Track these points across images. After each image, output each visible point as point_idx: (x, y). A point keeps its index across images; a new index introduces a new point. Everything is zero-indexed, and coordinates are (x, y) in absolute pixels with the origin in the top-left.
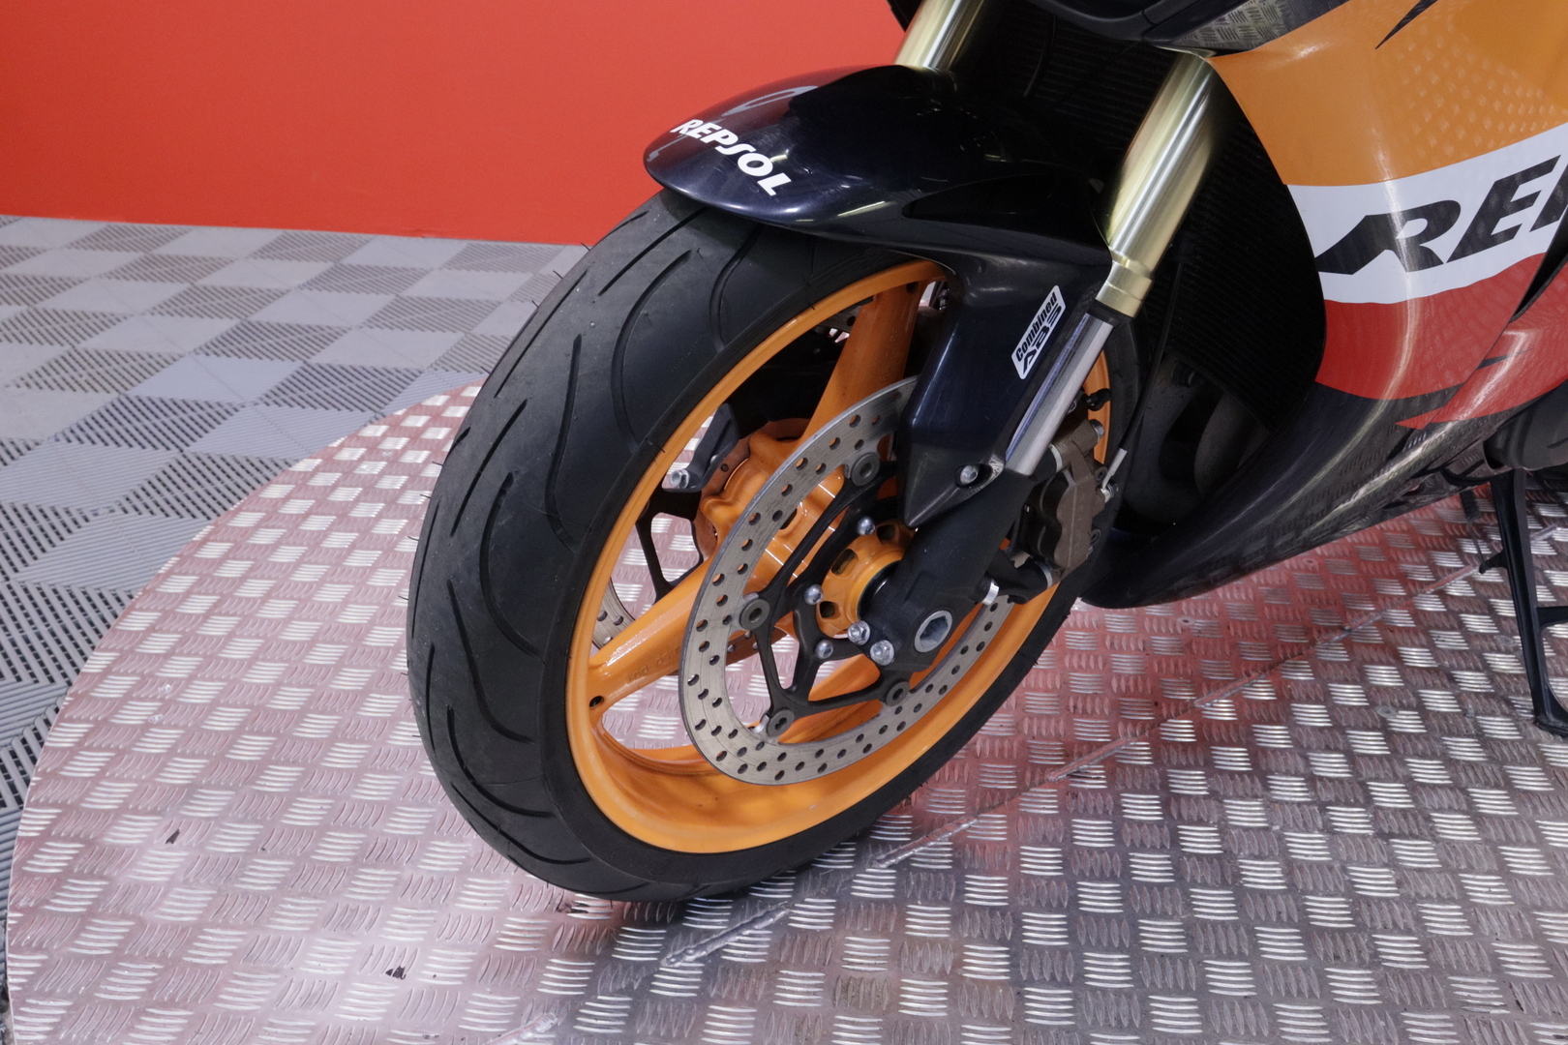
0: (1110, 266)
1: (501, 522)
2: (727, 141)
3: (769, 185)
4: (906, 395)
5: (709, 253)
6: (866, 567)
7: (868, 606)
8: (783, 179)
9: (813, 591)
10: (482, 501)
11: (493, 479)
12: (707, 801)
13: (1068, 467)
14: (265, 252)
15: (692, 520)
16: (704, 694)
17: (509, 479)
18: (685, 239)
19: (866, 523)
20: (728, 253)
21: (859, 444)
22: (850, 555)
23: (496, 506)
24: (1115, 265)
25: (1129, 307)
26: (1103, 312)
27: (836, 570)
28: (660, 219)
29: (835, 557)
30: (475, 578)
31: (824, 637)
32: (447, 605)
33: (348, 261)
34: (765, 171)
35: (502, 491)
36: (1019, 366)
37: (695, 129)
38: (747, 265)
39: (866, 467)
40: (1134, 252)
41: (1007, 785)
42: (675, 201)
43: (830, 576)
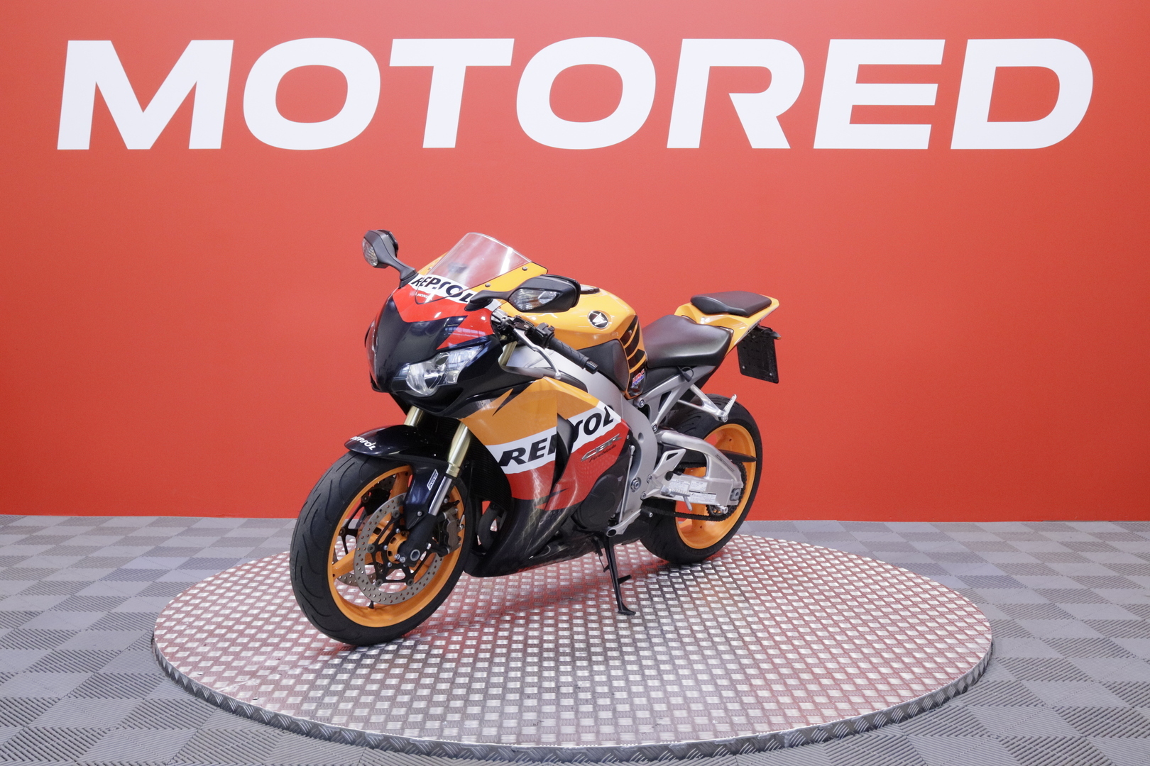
0: (448, 466)
1: (315, 519)
2: (362, 440)
3: (371, 448)
4: (405, 496)
5: (359, 462)
6: (399, 541)
7: (399, 551)
8: (374, 447)
9: (386, 547)
10: (311, 515)
11: (314, 510)
12: (361, 614)
13: (448, 517)
14: (152, 524)
15: (356, 536)
16: (363, 581)
17: (317, 510)
18: (354, 460)
19: (398, 530)
20: (363, 462)
21: (394, 508)
22: (394, 539)
23: (314, 516)
24: (450, 466)
25: (455, 475)
26: (449, 476)
27: (391, 543)
28: (348, 456)
29: (390, 539)
30: (309, 532)
31: (389, 561)
32: (302, 540)
33: (194, 526)
34: (371, 446)
35: (316, 513)
36: (429, 487)
37: (356, 438)
38: (367, 464)
39: (396, 514)
40: (455, 461)
41: (452, 628)
42: (351, 452)
43: (390, 544)
